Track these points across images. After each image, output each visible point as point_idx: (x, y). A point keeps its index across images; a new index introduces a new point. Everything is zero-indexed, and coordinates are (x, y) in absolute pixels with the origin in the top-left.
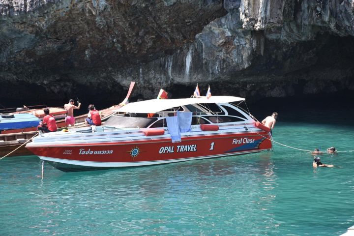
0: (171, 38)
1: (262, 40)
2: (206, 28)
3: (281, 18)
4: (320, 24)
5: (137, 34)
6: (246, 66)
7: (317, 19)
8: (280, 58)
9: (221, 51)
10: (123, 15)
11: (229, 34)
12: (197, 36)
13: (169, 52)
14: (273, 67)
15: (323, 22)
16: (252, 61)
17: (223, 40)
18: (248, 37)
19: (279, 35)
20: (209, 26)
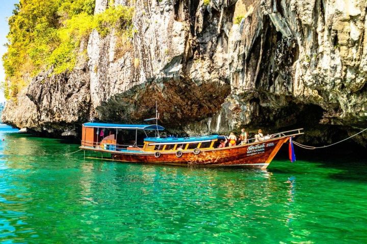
0: (209, 107)
1: (258, 106)
2: (225, 100)
3: (254, 87)
4: (287, 94)
5: (187, 104)
6: (248, 122)
7: (285, 91)
8: (272, 118)
9: (234, 113)
10: (175, 92)
11: (237, 103)
12: (222, 105)
13: (210, 115)
14: (267, 124)
15: (289, 93)
16: (252, 119)
17: (235, 107)
18: (248, 104)
19: (268, 104)
20: (226, 99)
